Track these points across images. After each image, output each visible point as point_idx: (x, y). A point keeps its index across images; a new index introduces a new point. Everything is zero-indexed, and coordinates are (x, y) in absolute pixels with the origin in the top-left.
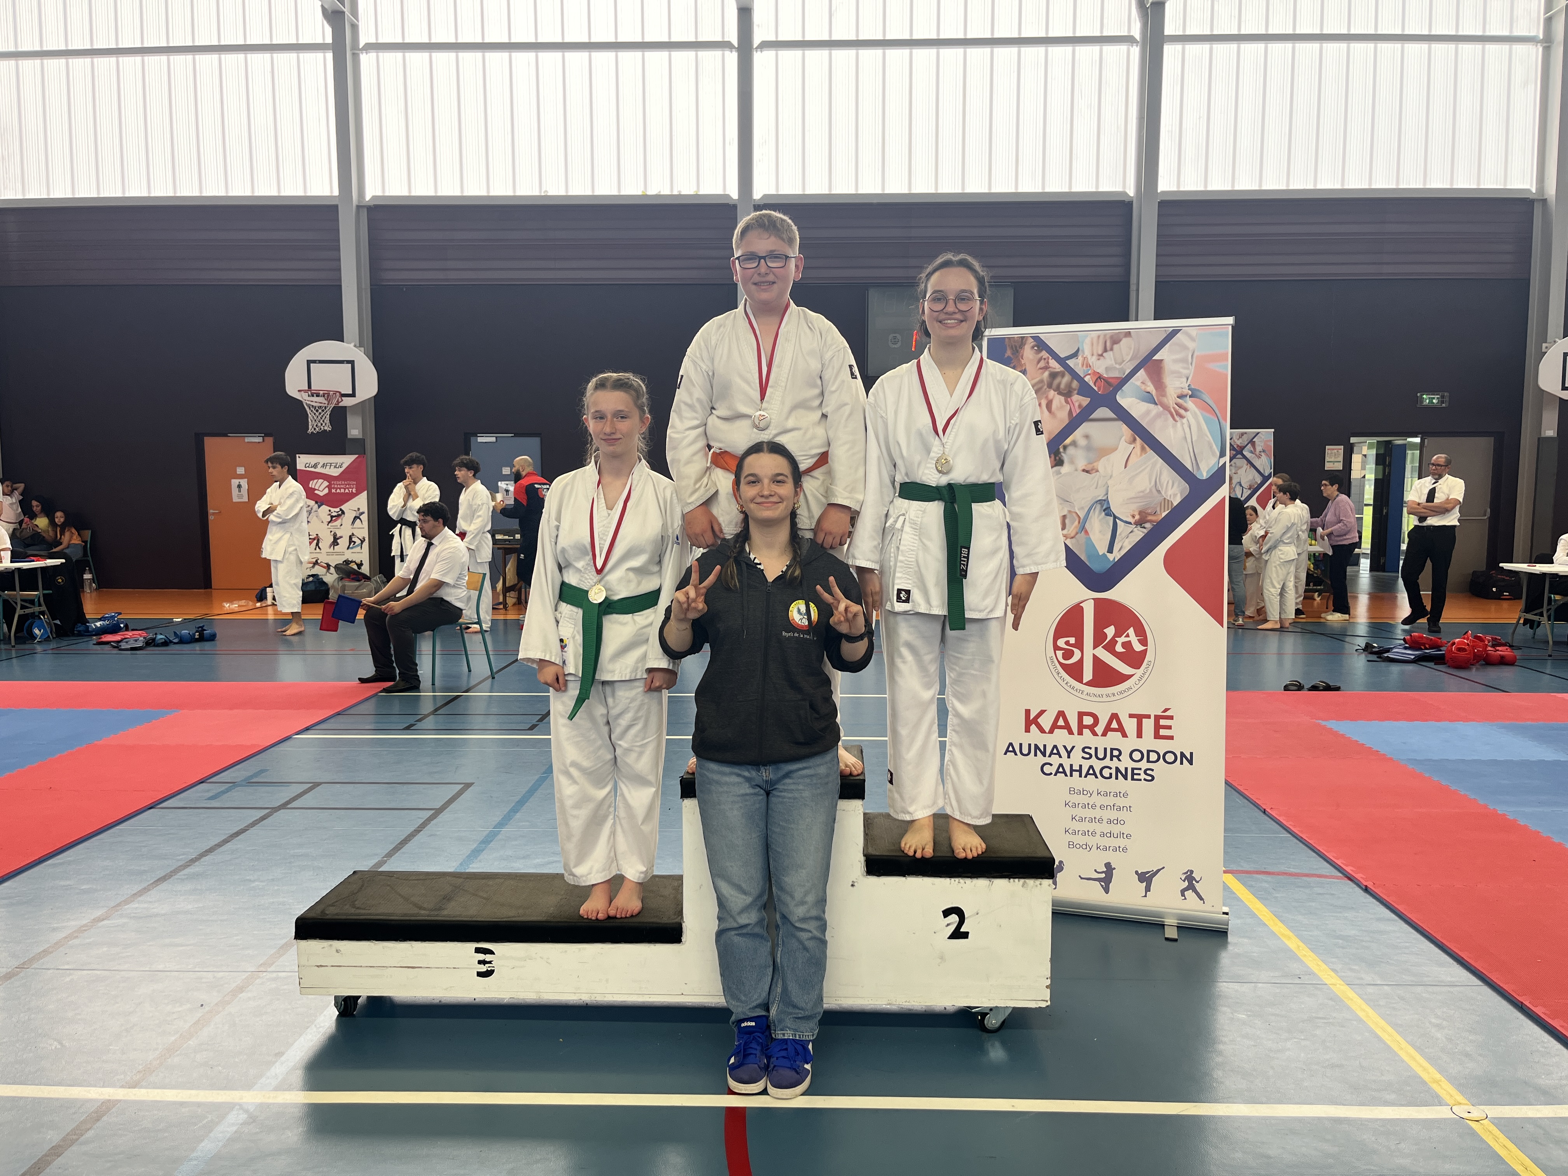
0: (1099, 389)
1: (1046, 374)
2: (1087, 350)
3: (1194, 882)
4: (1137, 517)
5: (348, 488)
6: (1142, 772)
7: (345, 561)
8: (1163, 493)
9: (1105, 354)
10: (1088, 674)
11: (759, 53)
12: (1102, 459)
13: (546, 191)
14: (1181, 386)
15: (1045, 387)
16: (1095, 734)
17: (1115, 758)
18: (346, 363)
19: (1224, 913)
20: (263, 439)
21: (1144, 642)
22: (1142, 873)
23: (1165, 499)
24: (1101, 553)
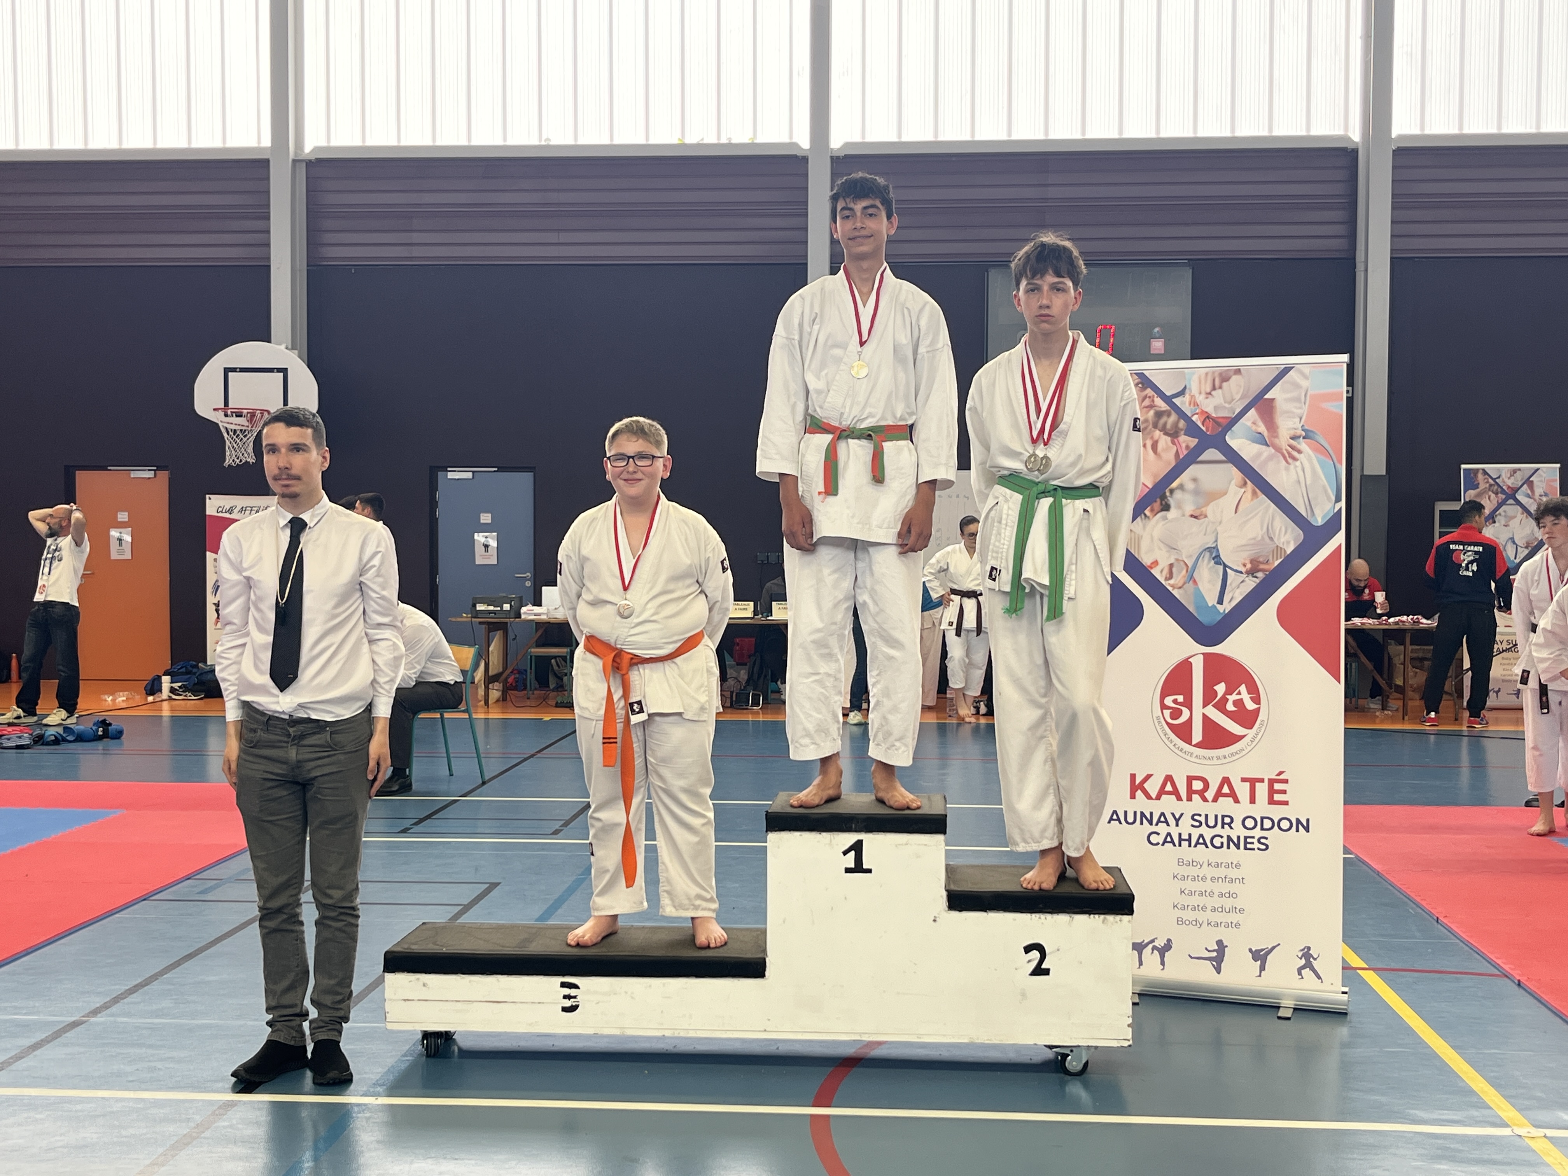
0: (1207, 429)
1: (1152, 413)
2: (1194, 388)
3: (1311, 960)
4: (1249, 566)
6: (1255, 841)
8: (1275, 540)
9: (1213, 393)
10: (1197, 735)
12: (1212, 504)
13: (548, 139)
14: (1294, 426)
15: (1151, 426)
16: (1205, 800)
17: (1226, 826)
18: (273, 372)
19: (1343, 993)
20: (155, 474)
21: (1257, 700)
22: (1256, 950)
23: (1277, 546)
24: (1210, 605)
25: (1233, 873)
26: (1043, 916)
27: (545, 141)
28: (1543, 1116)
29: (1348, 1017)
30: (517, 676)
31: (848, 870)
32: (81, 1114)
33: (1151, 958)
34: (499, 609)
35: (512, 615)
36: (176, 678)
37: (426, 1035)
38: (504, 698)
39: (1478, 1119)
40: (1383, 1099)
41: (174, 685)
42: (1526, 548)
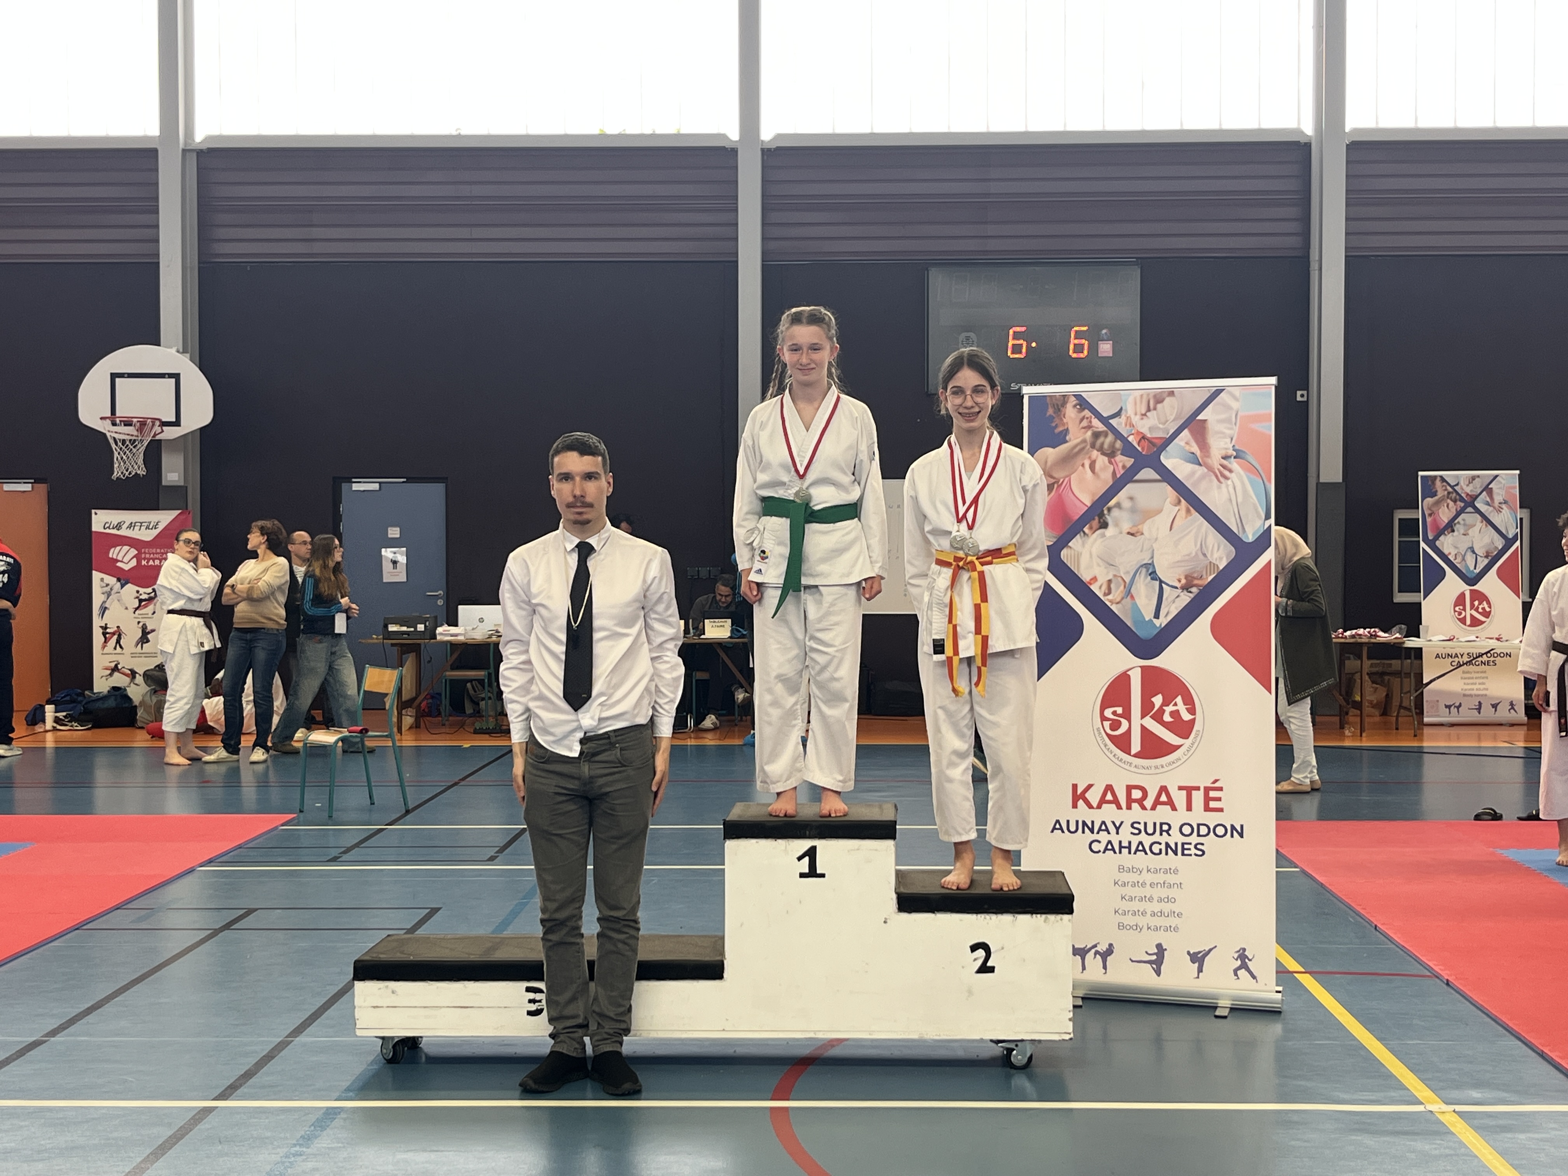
0: (1143, 449)
1: (1089, 433)
2: (1130, 410)
3: (1247, 960)
4: (1183, 581)
6: (1192, 847)
8: (1209, 555)
9: (1148, 414)
10: (1136, 746)
12: (1148, 521)
14: (1226, 446)
15: (1088, 447)
16: (1144, 808)
17: (1164, 833)
18: (164, 378)
19: (1277, 992)
20: (33, 487)
21: (1192, 711)
22: (1194, 953)
23: (1210, 562)
24: (1147, 619)
25: (1171, 878)
26: (988, 916)
28: (1455, 1094)
29: (1282, 1014)
30: (430, 701)
31: (802, 875)
33: (1093, 962)
34: (412, 629)
35: (428, 636)
36: (59, 707)
38: (416, 726)
39: (1394, 1098)
41: (58, 714)
42: (1487, 557)
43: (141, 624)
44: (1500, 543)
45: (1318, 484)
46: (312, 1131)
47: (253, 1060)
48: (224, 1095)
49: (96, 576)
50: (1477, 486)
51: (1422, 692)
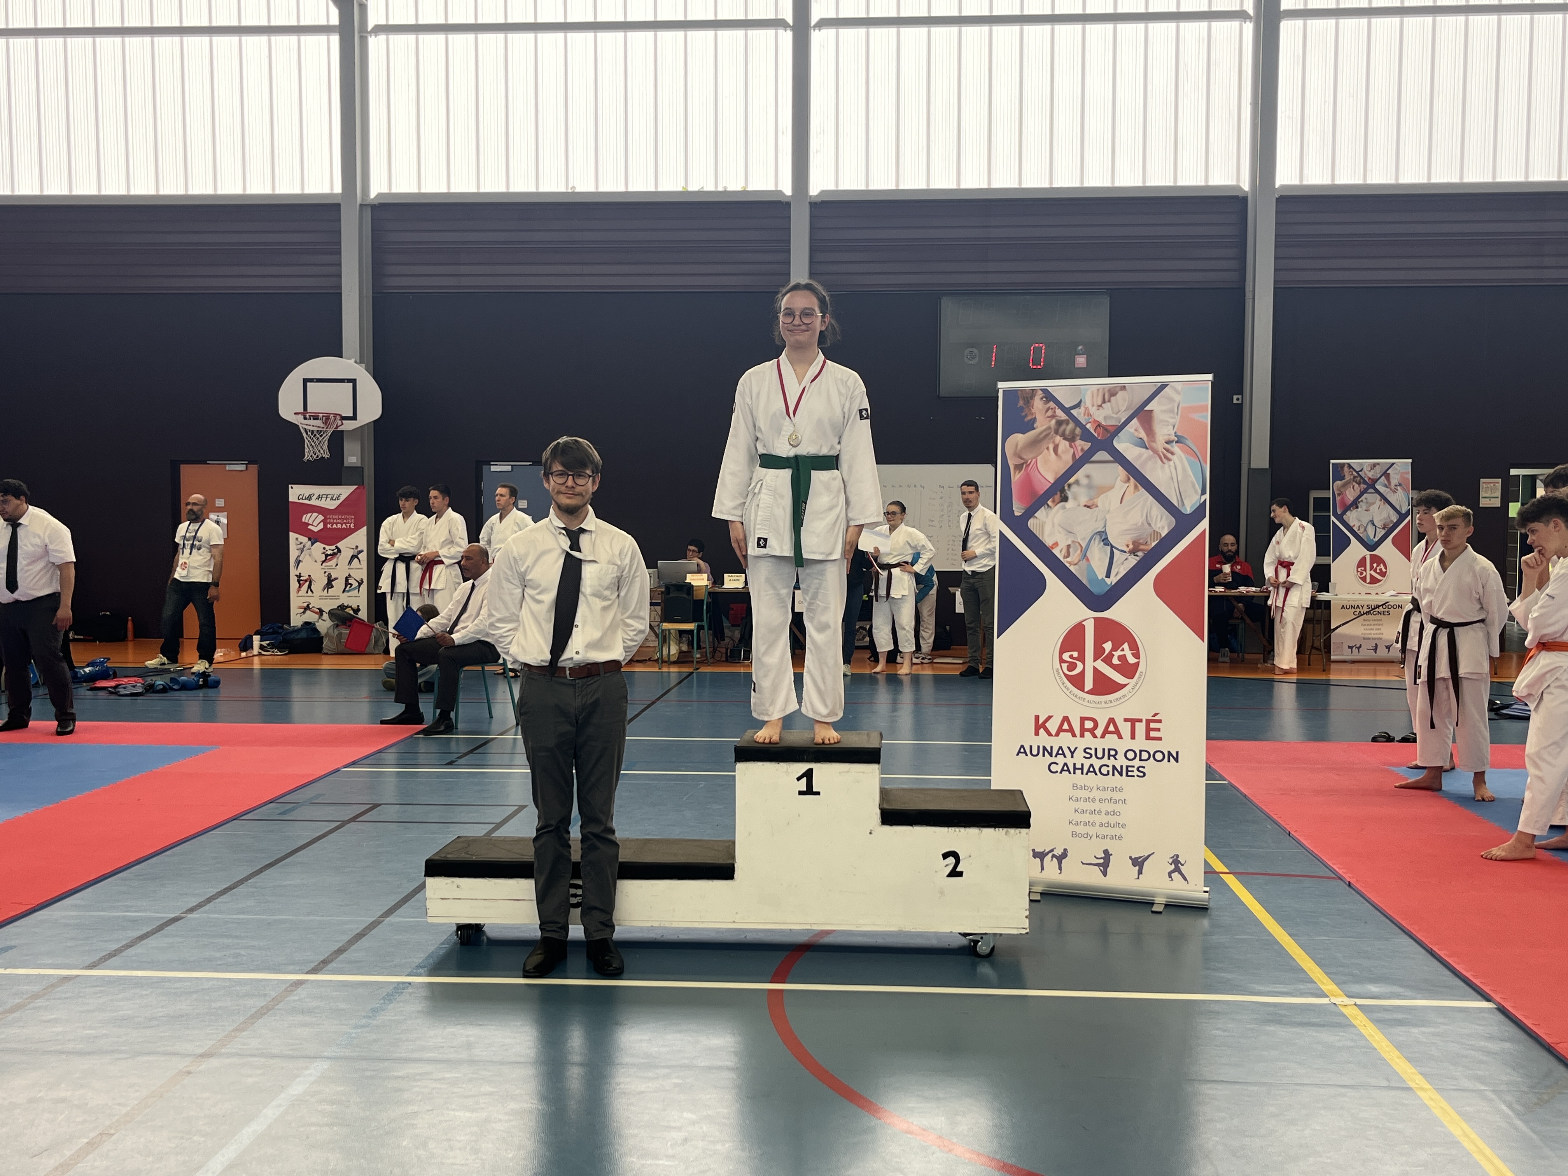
0: (1099, 435)
1: (1053, 422)
2: (1088, 401)
3: (1179, 865)
4: (1131, 547)
5: (345, 523)
6: (1135, 769)
7: (340, 606)
8: (1153, 525)
9: (1103, 405)
10: (1089, 684)
11: (817, 31)
12: (1101, 496)
13: (573, 187)
14: (1168, 433)
15: (1052, 433)
16: (1095, 736)
17: (1112, 758)
18: (344, 382)
19: (1205, 892)
20: (247, 467)
21: (1137, 655)
22: (1135, 858)
23: (1154, 531)
24: (1100, 578)
25: (1117, 796)
26: (957, 829)
27: (571, 189)
28: (1355, 988)
29: (1209, 911)
31: (801, 793)
32: (178, 990)
33: (1051, 864)
36: (265, 637)
37: (461, 927)
39: (1303, 991)
40: (1229, 976)
41: (262, 643)
42: (1384, 528)
43: (327, 574)
44: (1395, 518)
45: (1249, 469)
46: (381, 1004)
47: (346, 938)
48: (316, 970)
49: (292, 536)
50: (1378, 471)
51: (1330, 636)
